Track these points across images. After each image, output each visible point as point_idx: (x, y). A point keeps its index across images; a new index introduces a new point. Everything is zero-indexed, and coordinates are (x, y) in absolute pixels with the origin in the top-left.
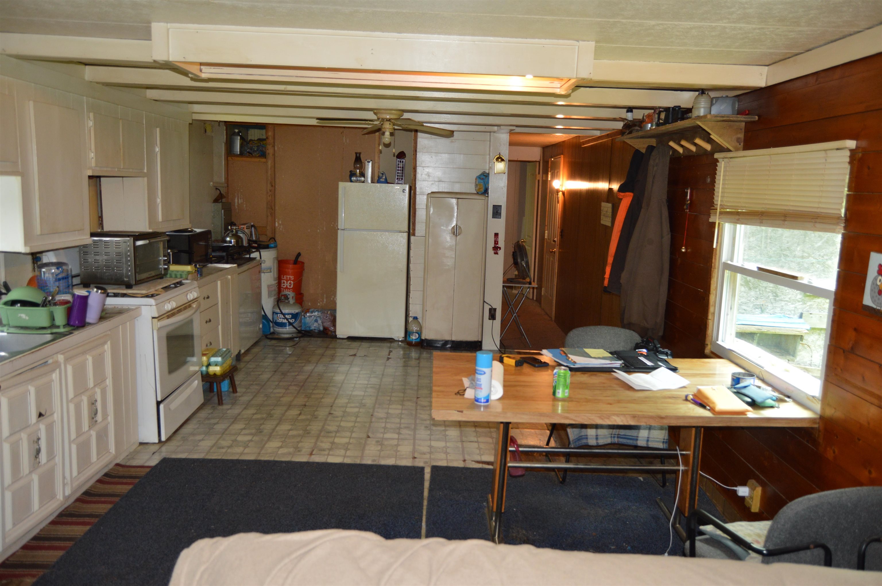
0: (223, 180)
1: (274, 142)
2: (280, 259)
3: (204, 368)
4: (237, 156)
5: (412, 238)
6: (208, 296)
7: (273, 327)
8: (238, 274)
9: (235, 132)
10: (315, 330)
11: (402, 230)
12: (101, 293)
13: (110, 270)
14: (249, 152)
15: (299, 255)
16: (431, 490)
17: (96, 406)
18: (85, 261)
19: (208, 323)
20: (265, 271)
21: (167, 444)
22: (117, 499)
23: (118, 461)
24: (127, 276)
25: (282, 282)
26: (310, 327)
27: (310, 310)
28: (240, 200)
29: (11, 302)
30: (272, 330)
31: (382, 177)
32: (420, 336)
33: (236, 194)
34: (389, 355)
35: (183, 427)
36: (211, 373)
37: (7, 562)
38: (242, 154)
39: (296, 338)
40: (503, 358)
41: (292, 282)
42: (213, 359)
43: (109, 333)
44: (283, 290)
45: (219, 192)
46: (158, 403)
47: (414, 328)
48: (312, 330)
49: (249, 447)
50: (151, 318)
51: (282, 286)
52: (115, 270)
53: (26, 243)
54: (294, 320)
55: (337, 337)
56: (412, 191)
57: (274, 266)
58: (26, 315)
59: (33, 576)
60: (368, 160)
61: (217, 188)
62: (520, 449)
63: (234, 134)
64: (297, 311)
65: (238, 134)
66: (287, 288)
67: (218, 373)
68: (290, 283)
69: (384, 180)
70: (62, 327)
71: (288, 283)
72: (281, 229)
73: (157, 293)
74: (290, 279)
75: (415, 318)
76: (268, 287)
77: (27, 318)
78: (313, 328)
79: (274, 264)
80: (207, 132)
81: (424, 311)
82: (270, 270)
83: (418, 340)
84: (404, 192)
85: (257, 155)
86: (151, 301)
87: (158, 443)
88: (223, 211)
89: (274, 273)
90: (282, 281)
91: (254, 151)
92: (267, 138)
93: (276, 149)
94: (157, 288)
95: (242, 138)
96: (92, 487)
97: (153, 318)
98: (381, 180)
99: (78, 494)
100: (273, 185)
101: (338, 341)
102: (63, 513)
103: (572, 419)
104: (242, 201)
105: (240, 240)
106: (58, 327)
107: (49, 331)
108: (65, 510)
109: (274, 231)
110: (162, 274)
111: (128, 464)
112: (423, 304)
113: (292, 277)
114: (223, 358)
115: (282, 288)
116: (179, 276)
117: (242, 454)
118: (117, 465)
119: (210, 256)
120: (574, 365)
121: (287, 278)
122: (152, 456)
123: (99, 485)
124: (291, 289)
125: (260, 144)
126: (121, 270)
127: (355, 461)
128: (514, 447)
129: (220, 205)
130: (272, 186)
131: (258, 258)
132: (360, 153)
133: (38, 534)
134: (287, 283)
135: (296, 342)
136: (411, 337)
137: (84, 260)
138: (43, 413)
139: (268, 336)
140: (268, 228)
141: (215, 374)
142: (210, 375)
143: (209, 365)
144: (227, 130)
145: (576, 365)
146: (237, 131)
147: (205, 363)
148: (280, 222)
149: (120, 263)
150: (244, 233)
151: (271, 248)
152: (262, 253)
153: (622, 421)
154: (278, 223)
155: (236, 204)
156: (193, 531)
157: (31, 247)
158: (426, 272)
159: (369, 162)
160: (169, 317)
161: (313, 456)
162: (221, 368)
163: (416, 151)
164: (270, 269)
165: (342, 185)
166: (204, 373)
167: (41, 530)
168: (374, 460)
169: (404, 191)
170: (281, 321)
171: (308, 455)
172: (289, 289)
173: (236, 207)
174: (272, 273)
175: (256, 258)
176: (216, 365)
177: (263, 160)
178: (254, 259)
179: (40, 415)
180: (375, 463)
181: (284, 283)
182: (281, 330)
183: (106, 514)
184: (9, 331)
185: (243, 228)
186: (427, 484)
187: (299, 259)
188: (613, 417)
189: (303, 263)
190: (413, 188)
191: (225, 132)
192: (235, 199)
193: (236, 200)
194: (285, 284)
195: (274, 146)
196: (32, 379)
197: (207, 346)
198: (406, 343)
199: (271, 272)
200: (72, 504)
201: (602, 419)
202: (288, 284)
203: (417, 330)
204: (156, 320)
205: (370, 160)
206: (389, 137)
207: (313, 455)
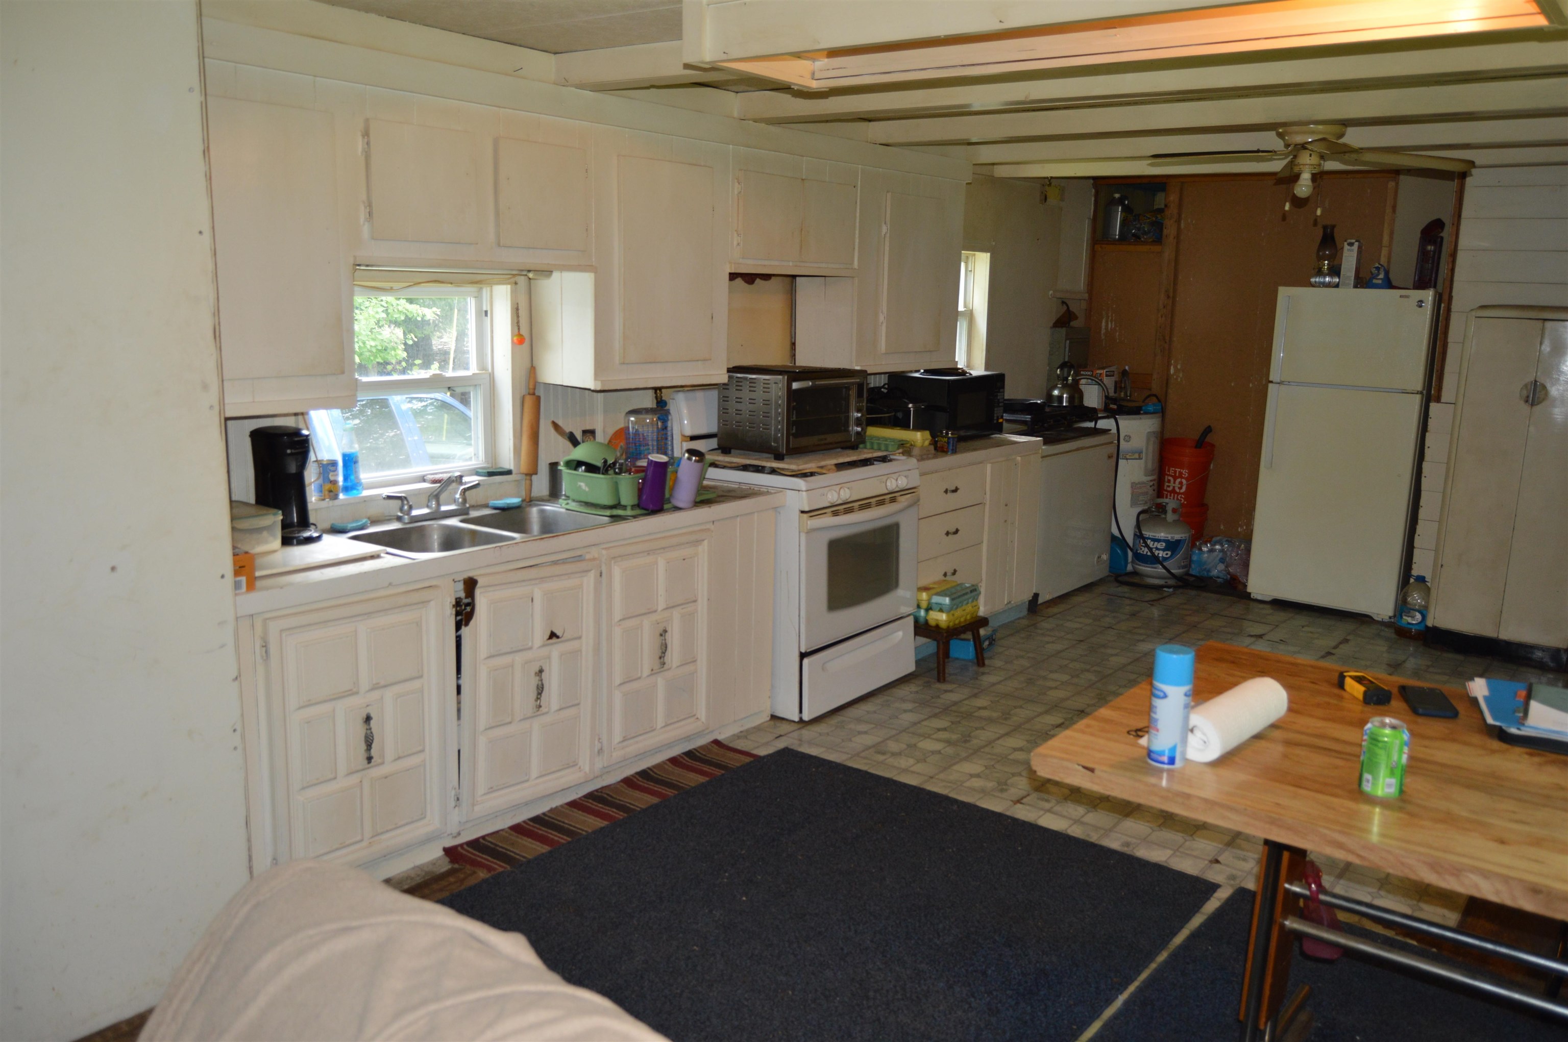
0: (1082, 284)
1: (1180, 215)
2: (1167, 435)
3: (922, 613)
4: (1114, 242)
5: (1433, 406)
6: (956, 487)
7: (1133, 562)
8: (1043, 457)
9: (1115, 197)
10: (1218, 577)
11: (1410, 388)
12: (696, 461)
13: (754, 428)
14: (1134, 235)
15: (1208, 430)
16: (1194, 936)
17: (665, 640)
18: (725, 411)
19: (950, 536)
20: (1128, 457)
21: (809, 727)
22: (670, 792)
23: (720, 737)
24: (776, 440)
25: (1166, 480)
26: (1209, 571)
27: (1214, 539)
28: (1110, 323)
29: (576, 462)
30: (1130, 568)
31: (1378, 275)
32: (1424, 617)
33: (1104, 313)
34: (1336, 647)
35: (856, 706)
36: (932, 623)
37: (481, 840)
38: (1123, 238)
39: (1169, 587)
40: (1345, 677)
41: (1184, 481)
42: (936, 599)
43: (710, 526)
44: (1167, 495)
45: (1065, 308)
46: (803, 656)
47: (1416, 598)
48: (1211, 578)
49: (925, 761)
50: (798, 513)
51: (1165, 488)
52: (760, 427)
53: (597, 375)
54: (1169, 553)
55: (1252, 596)
56: (1443, 305)
57: (1147, 449)
58: (586, 485)
59: (490, 869)
60: (1349, 241)
61: (1065, 301)
62: (1322, 897)
63: (1113, 202)
64: (1177, 537)
65: (1121, 201)
66: (1174, 491)
67: (943, 625)
68: (1181, 483)
69: (1380, 282)
70: (629, 508)
71: (1179, 483)
72: (1179, 380)
73: (819, 470)
74: (1181, 476)
75: (1421, 579)
76: (1132, 487)
77: (587, 489)
78: (1215, 573)
79: (1148, 443)
80: (1048, 200)
81: (1438, 566)
82: (1137, 455)
83: (1422, 627)
84: (1421, 306)
85: (1151, 240)
86: (800, 483)
87: (798, 722)
88: (1068, 342)
89: (1149, 459)
90: (1166, 477)
91: (1145, 233)
92: (1166, 206)
93: (1182, 225)
94: (823, 463)
95: (1127, 210)
96: (658, 766)
97: (803, 512)
98: (1375, 281)
99: (629, 771)
100: (1171, 295)
101: (1252, 604)
102: (596, 793)
103: (1349, 851)
104: (1113, 326)
105: (1076, 396)
106: (624, 508)
107: (608, 513)
108: (600, 790)
109: (1167, 381)
110: (850, 441)
111: (731, 745)
112: (1436, 551)
113: (1185, 472)
114: (952, 600)
115: (1167, 491)
116: (883, 448)
117: (905, 771)
118: (716, 742)
119: (998, 419)
120: (1519, 729)
121: (1175, 472)
122: (774, 740)
123: (670, 767)
124: (1182, 494)
125: (1157, 218)
126: (768, 429)
127: (1088, 835)
128: (1310, 888)
129: (1063, 331)
130: (1168, 297)
131: (1114, 431)
132: (1333, 227)
133: (544, 814)
134: (1174, 483)
135: (1165, 594)
136: (1404, 617)
137: (723, 409)
138: (559, 633)
139: (1120, 579)
140: (1155, 376)
141: (937, 626)
142: (931, 626)
143: (928, 609)
144: (1097, 195)
145: (1522, 728)
146: (1117, 196)
147: (924, 605)
148: (1179, 367)
149: (768, 417)
150: (1099, 384)
151: (1146, 413)
152: (1121, 422)
153: (1497, 892)
154: (1175, 367)
155: (1103, 331)
156: (727, 874)
157: (602, 381)
158: (1450, 480)
159: (1351, 244)
160: (836, 514)
161: (1019, 806)
162: (948, 616)
163: (1459, 216)
164: (1140, 453)
165: (1283, 292)
166: (922, 620)
167: (551, 810)
168: (1127, 844)
169: (1420, 304)
170: (1145, 553)
171: (1012, 801)
172: (1178, 494)
173: (1103, 337)
174: (1142, 461)
175: (1110, 430)
176: (941, 610)
177: (1157, 248)
178: (1105, 431)
179: (553, 635)
180: (1125, 850)
181: (1169, 481)
182: (1144, 568)
183: (644, 811)
184: (568, 507)
185: (1101, 374)
186: (1197, 921)
187: (1208, 439)
188: (1472, 876)
189: (1213, 446)
190: (1445, 297)
191: (1093, 199)
192: (1101, 323)
193: (1104, 324)
194: (1172, 484)
195: (1178, 221)
196: (542, 579)
197: (945, 575)
198: (1393, 631)
199: (1140, 458)
200: (614, 784)
201: (1437, 872)
202: (1177, 485)
203: (1420, 605)
204: (805, 515)
205: (1353, 241)
206: (1309, 183)
207: (1021, 803)
